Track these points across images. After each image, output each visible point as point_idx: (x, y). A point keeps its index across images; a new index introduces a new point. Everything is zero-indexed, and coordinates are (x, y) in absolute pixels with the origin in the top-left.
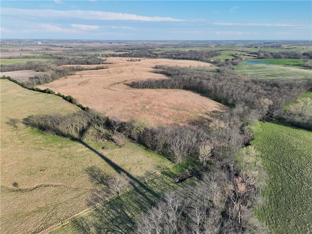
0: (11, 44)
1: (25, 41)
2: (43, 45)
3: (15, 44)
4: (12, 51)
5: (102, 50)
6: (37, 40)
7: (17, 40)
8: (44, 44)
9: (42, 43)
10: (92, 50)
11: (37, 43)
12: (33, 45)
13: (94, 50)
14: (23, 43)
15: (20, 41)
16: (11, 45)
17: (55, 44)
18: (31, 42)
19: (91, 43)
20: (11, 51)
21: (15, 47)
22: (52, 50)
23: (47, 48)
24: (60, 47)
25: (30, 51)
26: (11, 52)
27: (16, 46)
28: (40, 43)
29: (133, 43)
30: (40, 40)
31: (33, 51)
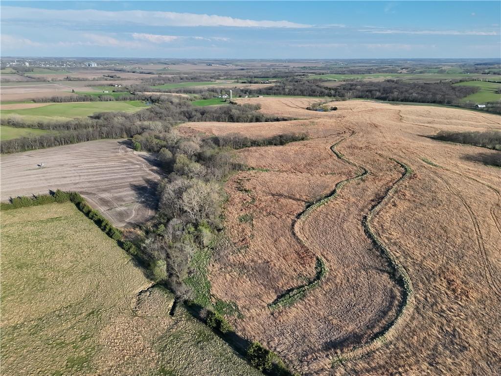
0: (48, 66)
1: (70, 62)
2: (102, 69)
3: (53, 66)
4: (52, 80)
5: (211, 78)
6: (87, 59)
7: (56, 58)
8: (100, 66)
9: (98, 64)
10: (192, 79)
11: (89, 65)
12: (84, 68)
13: (195, 78)
14: (66, 65)
15: (61, 61)
16: (49, 68)
17: (120, 67)
18: (80, 63)
19: (178, 64)
20: (50, 79)
21: (55, 72)
22: (122, 79)
23: (111, 75)
24: (130, 72)
25: (84, 80)
26: (51, 83)
27: (57, 70)
28: (94, 65)
29: (245, 65)
30: (94, 60)
31: (89, 80)
